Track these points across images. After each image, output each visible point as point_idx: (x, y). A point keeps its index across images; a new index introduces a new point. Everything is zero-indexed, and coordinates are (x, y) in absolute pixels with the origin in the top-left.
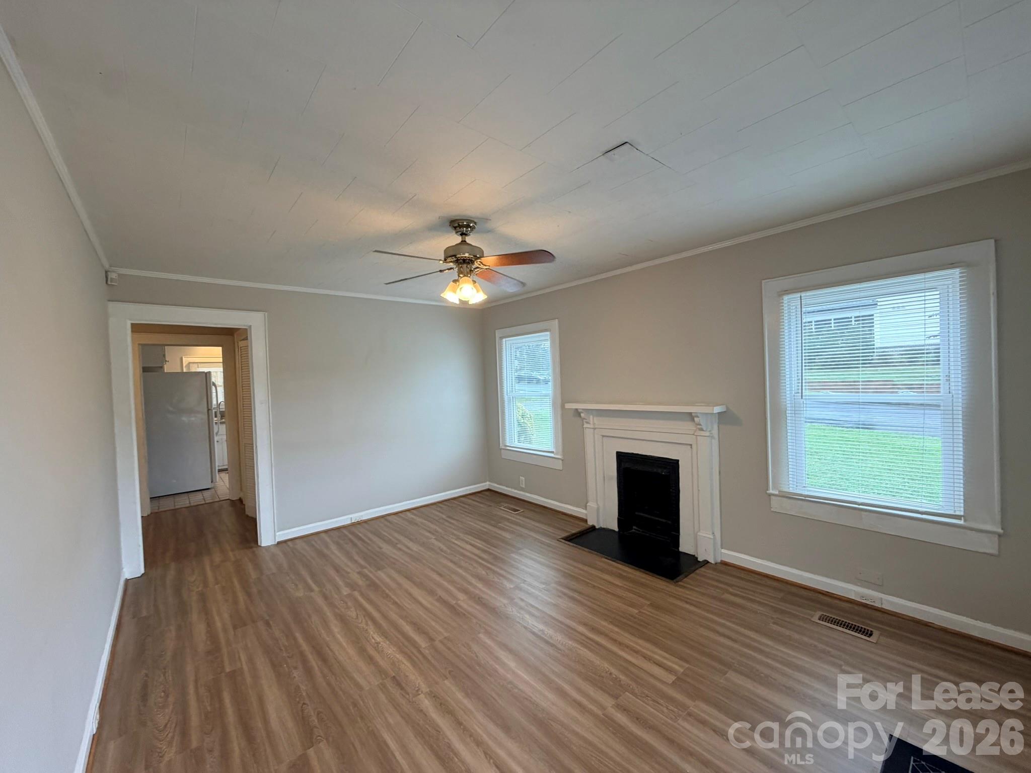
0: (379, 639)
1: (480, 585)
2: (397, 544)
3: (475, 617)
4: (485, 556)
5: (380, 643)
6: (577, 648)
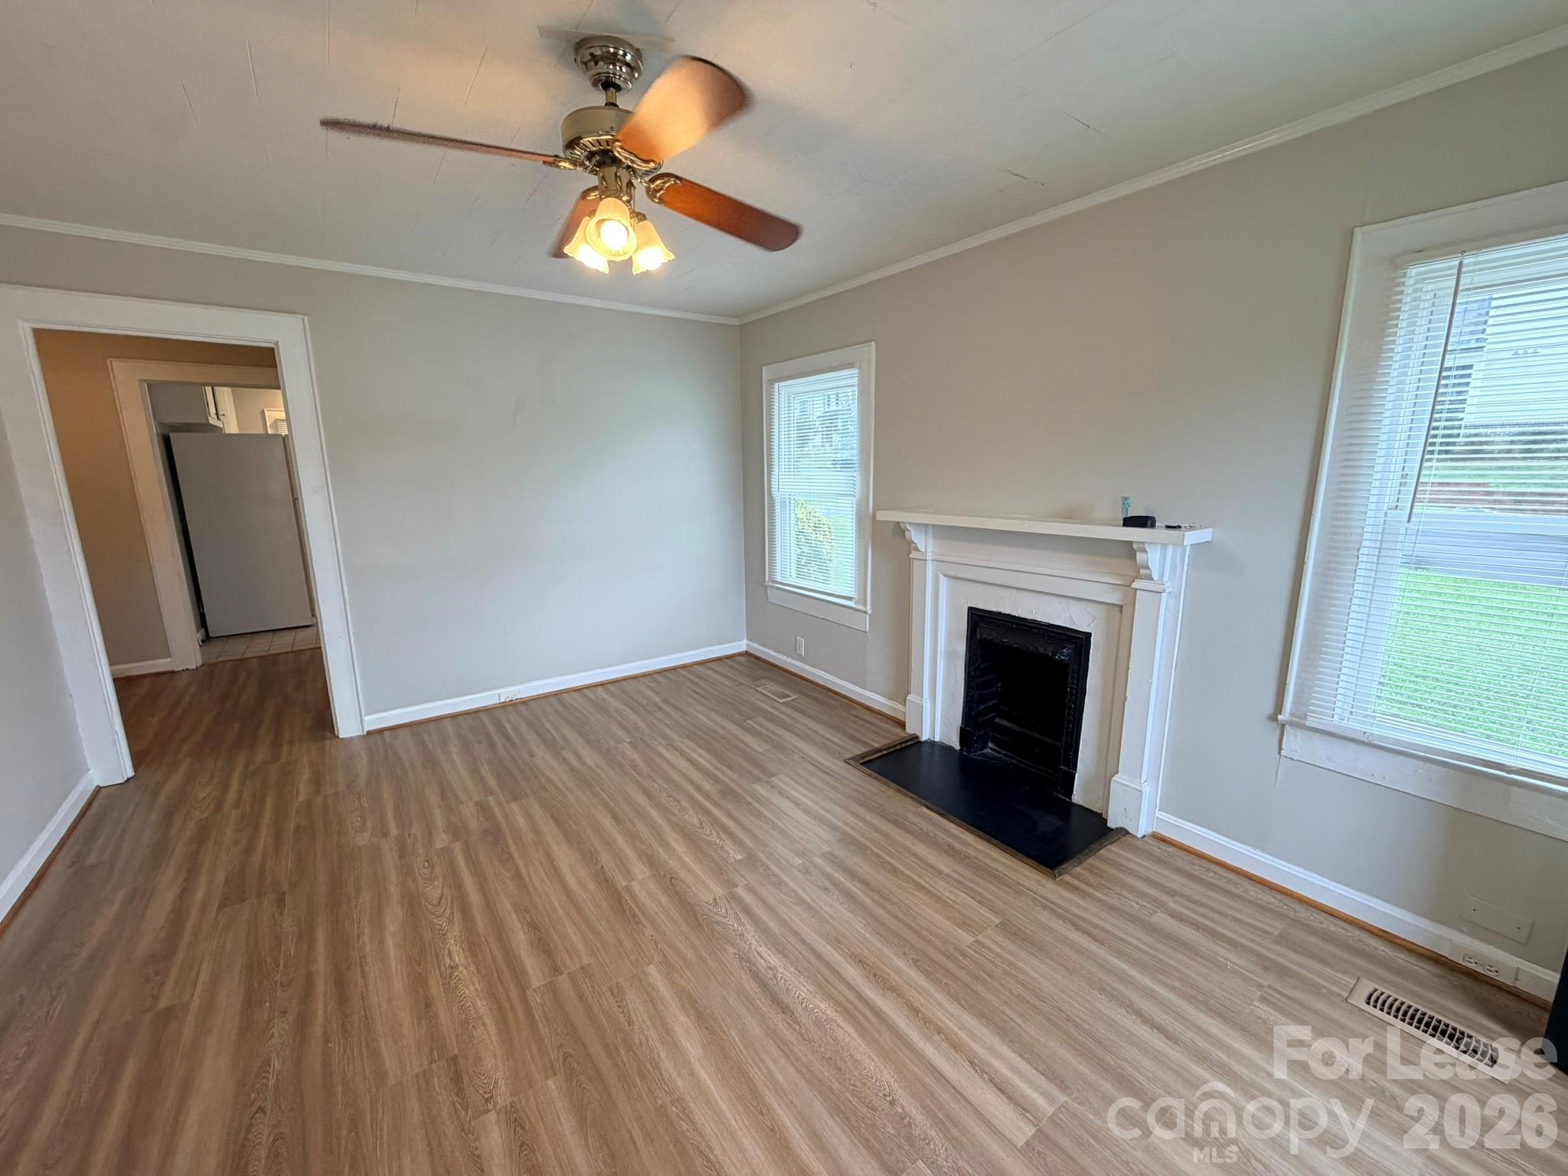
0: (459, 958)
1: (680, 848)
2: (563, 748)
3: (655, 927)
4: (707, 786)
5: (457, 967)
6: (836, 1022)
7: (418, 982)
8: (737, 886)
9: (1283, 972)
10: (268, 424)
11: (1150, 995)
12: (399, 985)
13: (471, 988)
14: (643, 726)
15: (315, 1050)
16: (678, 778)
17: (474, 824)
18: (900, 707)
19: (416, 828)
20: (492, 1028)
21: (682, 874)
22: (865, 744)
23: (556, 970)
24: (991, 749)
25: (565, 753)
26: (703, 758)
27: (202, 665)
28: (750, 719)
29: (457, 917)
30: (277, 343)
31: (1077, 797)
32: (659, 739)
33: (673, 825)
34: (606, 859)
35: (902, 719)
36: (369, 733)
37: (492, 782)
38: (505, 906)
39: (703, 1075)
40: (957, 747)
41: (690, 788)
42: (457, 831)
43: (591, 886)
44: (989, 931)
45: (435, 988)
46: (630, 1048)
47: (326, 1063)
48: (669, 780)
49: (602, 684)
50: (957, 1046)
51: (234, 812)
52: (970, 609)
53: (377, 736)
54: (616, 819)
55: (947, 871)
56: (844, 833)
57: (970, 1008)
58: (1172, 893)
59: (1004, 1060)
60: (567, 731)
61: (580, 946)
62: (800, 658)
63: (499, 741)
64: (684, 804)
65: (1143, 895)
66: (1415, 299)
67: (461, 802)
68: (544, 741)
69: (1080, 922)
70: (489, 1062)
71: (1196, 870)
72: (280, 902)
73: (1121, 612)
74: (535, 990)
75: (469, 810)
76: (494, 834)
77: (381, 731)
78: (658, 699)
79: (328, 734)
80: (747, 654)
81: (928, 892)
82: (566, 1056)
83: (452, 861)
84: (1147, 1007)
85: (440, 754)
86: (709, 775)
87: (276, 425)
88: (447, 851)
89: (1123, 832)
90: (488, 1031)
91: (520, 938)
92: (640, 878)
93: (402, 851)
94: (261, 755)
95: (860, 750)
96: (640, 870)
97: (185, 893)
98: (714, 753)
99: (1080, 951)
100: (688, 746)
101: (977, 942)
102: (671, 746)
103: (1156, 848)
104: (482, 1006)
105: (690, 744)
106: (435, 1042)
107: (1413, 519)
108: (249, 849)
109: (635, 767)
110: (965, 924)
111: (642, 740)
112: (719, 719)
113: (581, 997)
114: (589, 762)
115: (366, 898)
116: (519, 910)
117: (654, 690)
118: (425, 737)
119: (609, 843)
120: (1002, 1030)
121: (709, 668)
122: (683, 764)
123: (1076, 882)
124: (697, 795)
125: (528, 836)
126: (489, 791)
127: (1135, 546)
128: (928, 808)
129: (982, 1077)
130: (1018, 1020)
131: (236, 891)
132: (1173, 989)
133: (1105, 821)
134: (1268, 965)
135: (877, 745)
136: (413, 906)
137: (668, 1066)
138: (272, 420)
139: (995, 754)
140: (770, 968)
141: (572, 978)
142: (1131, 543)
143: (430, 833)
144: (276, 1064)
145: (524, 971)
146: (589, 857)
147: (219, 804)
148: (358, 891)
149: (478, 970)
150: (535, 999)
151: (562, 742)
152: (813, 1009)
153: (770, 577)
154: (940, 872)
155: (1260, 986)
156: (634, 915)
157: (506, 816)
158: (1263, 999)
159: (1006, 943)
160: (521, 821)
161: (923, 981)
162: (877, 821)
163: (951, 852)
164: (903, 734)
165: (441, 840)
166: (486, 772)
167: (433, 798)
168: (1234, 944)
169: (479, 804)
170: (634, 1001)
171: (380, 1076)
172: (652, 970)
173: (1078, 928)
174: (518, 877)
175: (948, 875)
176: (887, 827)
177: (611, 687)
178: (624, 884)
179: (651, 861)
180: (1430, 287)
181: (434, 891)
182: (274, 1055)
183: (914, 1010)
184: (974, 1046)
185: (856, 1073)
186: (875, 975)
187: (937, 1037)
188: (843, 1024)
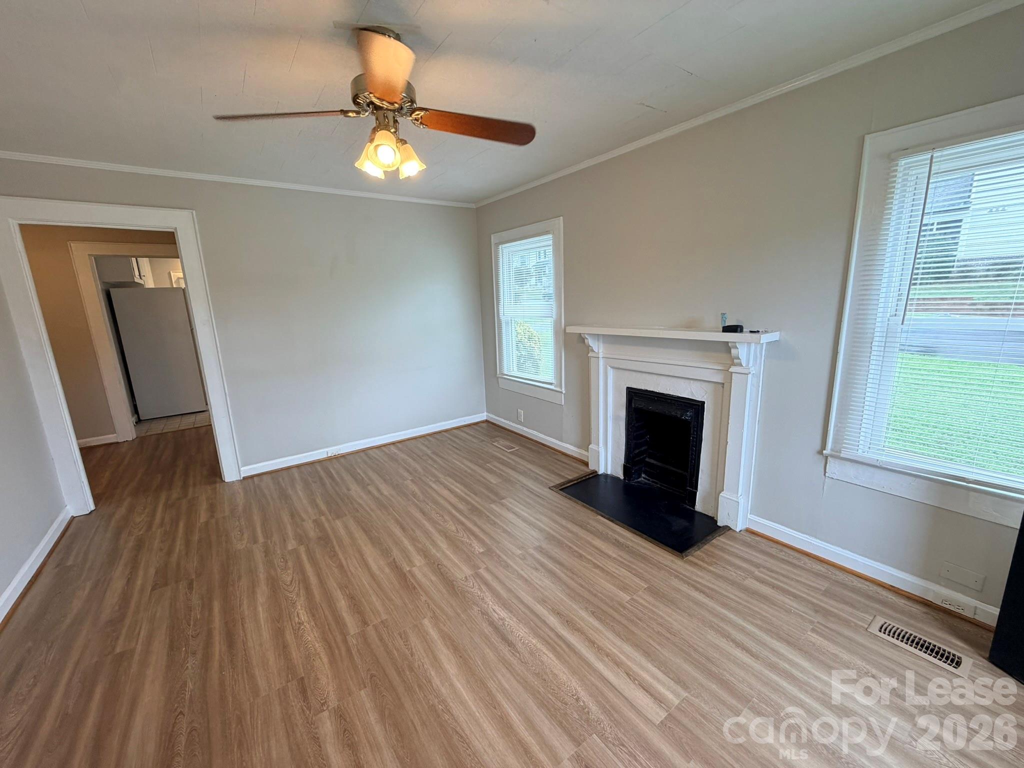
0: (304, 617)
1: (444, 546)
2: (368, 485)
3: (427, 593)
4: (461, 506)
5: (303, 624)
6: (542, 651)
7: (278, 634)
8: (480, 568)
9: (826, 613)
10: (173, 281)
11: (742, 630)
12: (266, 634)
13: (312, 636)
14: (420, 470)
15: (214, 675)
16: (442, 502)
17: (312, 534)
18: (585, 453)
19: (276, 538)
20: (325, 660)
21: (445, 562)
22: (563, 477)
23: (365, 623)
24: (644, 478)
25: (371, 488)
26: (458, 489)
27: (137, 438)
28: (488, 463)
29: (302, 592)
30: (176, 229)
31: (699, 507)
32: (430, 478)
33: (440, 531)
34: (396, 552)
35: (586, 460)
36: (244, 478)
37: (323, 507)
38: (332, 584)
39: (458, 685)
40: (622, 477)
41: (450, 508)
42: (301, 539)
43: (387, 570)
44: (640, 593)
45: (289, 637)
46: (411, 669)
47: (222, 684)
48: (436, 502)
49: (393, 443)
50: (618, 664)
51: (159, 531)
52: (628, 388)
53: (250, 480)
54: (403, 529)
55: (614, 556)
56: (549, 533)
57: (627, 640)
58: (757, 566)
59: (649, 672)
60: (371, 473)
61: (380, 608)
62: (520, 423)
63: (327, 481)
64: (447, 518)
65: (740, 568)
66: (904, 180)
67: (303, 520)
68: (356, 480)
69: (698, 586)
70: (323, 680)
71: (773, 551)
72: (190, 586)
73: (723, 387)
74: (352, 636)
75: (309, 526)
76: (325, 539)
77: (252, 477)
78: (429, 452)
79: (218, 480)
80: (487, 421)
81: (602, 570)
82: (372, 676)
83: (298, 558)
84: (740, 637)
85: (290, 491)
86: (462, 499)
87: (179, 282)
88: (295, 551)
89: (727, 528)
90: (322, 663)
91: (342, 604)
92: (418, 565)
93: (267, 552)
94: (175, 494)
95: (559, 481)
96: (418, 560)
97: (130, 581)
98: (465, 485)
99: (697, 603)
100: (449, 482)
101: (632, 599)
102: (438, 481)
103: (749, 538)
104: (319, 646)
105: (450, 480)
106: (290, 668)
107: (905, 323)
108: (169, 553)
109: (414, 495)
110: (624, 588)
111: (420, 478)
112: (469, 464)
113: (381, 639)
114: (386, 493)
115: (244, 582)
116: (343, 587)
117: (426, 446)
118: (281, 479)
119: (397, 543)
120: (648, 654)
121: (463, 431)
122: (445, 493)
123: (696, 561)
124: (454, 512)
125: (346, 540)
126: (322, 513)
127: (730, 344)
128: (602, 516)
129: (635, 684)
130: (658, 647)
131: (162, 579)
132: (757, 626)
133: (716, 522)
134: (817, 609)
135: (570, 478)
136: (274, 585)
137: (436, 681)
138: (176, 278)
139: (646, 481)
140: (502, 619)
141: (375, 627)
142: (727, 343)
143: (284, 541)
144: (190, 685)
145: (345, 625)
146: (386, 553)
147: (150, 527)
148: (240, 578)
149: (316, 624)
150: (352, 641)
151: (368, 481)
152: (528, 643)
153: (500, 371)
154: (609, 557)
155: (812, 622)
156: (414, 588)
157: (333, 529)
158: (813, 630)
159: (651, 599)
160: (342, 532)
161: (596, 623)
162: (570, 525)
163: (617, 544)
164: (589, 471)
165: (291, 544)
166: (320, 501)
167: (286, 518)
168: (795, 596)
169: (315, 521)
170: (414, 640)
171: (256, 692)
172: (426, 622)
173: (697, 589)
174: (341, 567)
175: (614, 558)
176: (576, 529)
177: (399, 445)
178: (408, 569)
179: (425, 553)
180: (914, 172)
181: (287, 577)
182: (189, 680)
183: (592, 643)
184: (629, 663)
185: (555, 682)
186: (567, 621)
187: (606, 659)
188: (547, 652)
